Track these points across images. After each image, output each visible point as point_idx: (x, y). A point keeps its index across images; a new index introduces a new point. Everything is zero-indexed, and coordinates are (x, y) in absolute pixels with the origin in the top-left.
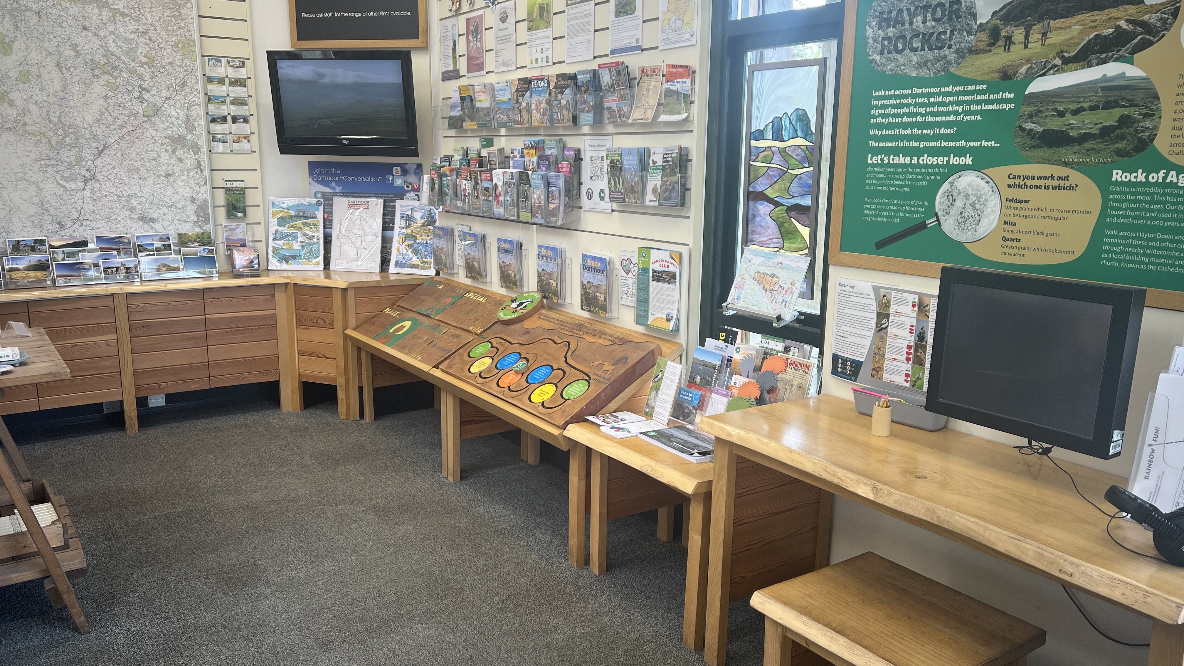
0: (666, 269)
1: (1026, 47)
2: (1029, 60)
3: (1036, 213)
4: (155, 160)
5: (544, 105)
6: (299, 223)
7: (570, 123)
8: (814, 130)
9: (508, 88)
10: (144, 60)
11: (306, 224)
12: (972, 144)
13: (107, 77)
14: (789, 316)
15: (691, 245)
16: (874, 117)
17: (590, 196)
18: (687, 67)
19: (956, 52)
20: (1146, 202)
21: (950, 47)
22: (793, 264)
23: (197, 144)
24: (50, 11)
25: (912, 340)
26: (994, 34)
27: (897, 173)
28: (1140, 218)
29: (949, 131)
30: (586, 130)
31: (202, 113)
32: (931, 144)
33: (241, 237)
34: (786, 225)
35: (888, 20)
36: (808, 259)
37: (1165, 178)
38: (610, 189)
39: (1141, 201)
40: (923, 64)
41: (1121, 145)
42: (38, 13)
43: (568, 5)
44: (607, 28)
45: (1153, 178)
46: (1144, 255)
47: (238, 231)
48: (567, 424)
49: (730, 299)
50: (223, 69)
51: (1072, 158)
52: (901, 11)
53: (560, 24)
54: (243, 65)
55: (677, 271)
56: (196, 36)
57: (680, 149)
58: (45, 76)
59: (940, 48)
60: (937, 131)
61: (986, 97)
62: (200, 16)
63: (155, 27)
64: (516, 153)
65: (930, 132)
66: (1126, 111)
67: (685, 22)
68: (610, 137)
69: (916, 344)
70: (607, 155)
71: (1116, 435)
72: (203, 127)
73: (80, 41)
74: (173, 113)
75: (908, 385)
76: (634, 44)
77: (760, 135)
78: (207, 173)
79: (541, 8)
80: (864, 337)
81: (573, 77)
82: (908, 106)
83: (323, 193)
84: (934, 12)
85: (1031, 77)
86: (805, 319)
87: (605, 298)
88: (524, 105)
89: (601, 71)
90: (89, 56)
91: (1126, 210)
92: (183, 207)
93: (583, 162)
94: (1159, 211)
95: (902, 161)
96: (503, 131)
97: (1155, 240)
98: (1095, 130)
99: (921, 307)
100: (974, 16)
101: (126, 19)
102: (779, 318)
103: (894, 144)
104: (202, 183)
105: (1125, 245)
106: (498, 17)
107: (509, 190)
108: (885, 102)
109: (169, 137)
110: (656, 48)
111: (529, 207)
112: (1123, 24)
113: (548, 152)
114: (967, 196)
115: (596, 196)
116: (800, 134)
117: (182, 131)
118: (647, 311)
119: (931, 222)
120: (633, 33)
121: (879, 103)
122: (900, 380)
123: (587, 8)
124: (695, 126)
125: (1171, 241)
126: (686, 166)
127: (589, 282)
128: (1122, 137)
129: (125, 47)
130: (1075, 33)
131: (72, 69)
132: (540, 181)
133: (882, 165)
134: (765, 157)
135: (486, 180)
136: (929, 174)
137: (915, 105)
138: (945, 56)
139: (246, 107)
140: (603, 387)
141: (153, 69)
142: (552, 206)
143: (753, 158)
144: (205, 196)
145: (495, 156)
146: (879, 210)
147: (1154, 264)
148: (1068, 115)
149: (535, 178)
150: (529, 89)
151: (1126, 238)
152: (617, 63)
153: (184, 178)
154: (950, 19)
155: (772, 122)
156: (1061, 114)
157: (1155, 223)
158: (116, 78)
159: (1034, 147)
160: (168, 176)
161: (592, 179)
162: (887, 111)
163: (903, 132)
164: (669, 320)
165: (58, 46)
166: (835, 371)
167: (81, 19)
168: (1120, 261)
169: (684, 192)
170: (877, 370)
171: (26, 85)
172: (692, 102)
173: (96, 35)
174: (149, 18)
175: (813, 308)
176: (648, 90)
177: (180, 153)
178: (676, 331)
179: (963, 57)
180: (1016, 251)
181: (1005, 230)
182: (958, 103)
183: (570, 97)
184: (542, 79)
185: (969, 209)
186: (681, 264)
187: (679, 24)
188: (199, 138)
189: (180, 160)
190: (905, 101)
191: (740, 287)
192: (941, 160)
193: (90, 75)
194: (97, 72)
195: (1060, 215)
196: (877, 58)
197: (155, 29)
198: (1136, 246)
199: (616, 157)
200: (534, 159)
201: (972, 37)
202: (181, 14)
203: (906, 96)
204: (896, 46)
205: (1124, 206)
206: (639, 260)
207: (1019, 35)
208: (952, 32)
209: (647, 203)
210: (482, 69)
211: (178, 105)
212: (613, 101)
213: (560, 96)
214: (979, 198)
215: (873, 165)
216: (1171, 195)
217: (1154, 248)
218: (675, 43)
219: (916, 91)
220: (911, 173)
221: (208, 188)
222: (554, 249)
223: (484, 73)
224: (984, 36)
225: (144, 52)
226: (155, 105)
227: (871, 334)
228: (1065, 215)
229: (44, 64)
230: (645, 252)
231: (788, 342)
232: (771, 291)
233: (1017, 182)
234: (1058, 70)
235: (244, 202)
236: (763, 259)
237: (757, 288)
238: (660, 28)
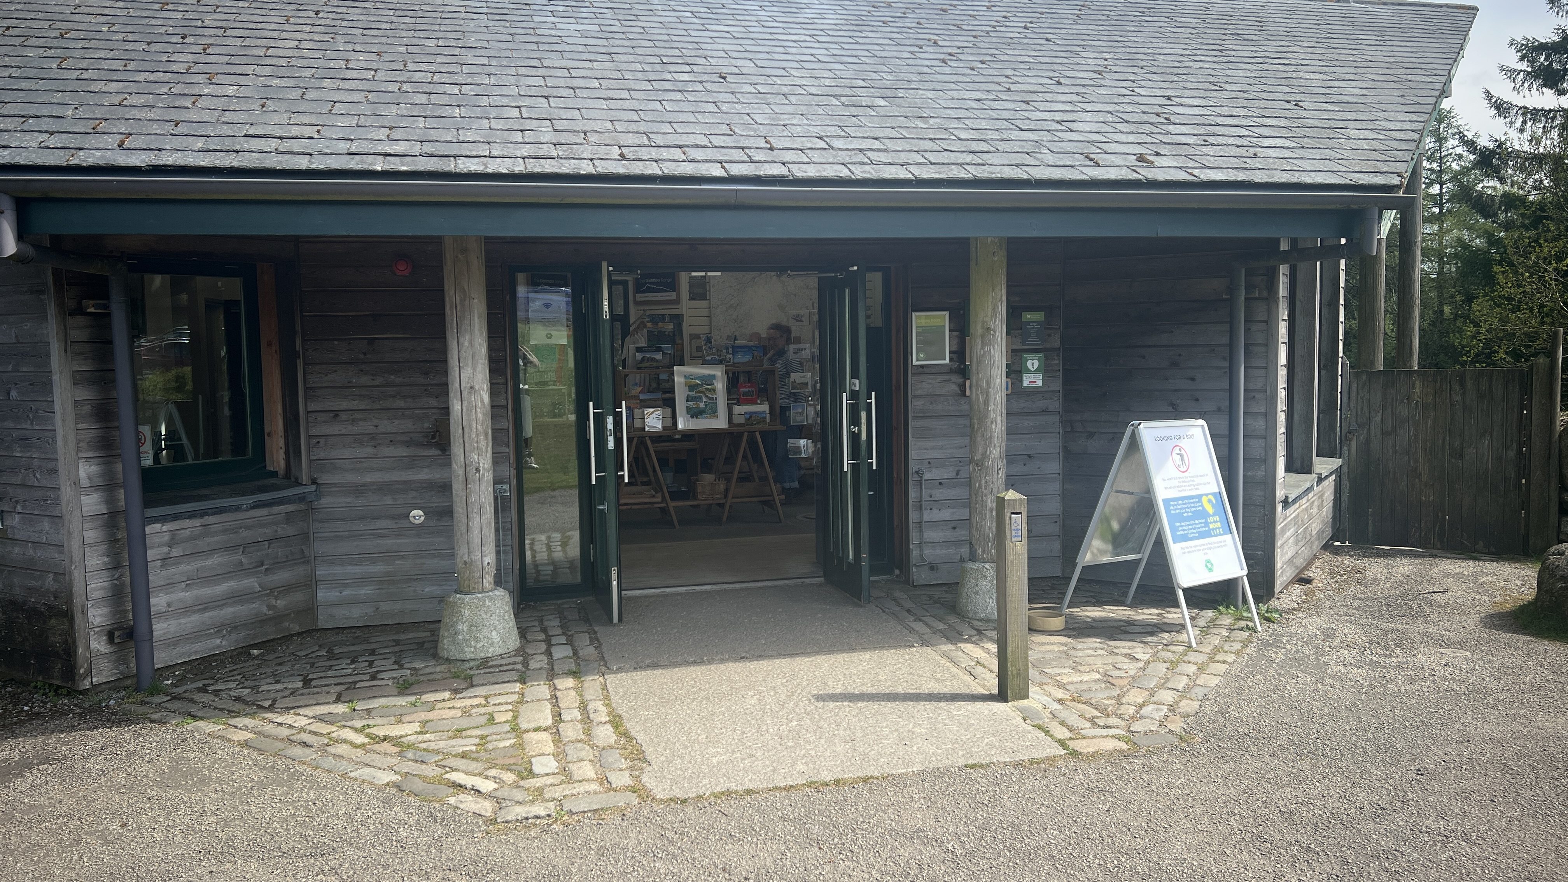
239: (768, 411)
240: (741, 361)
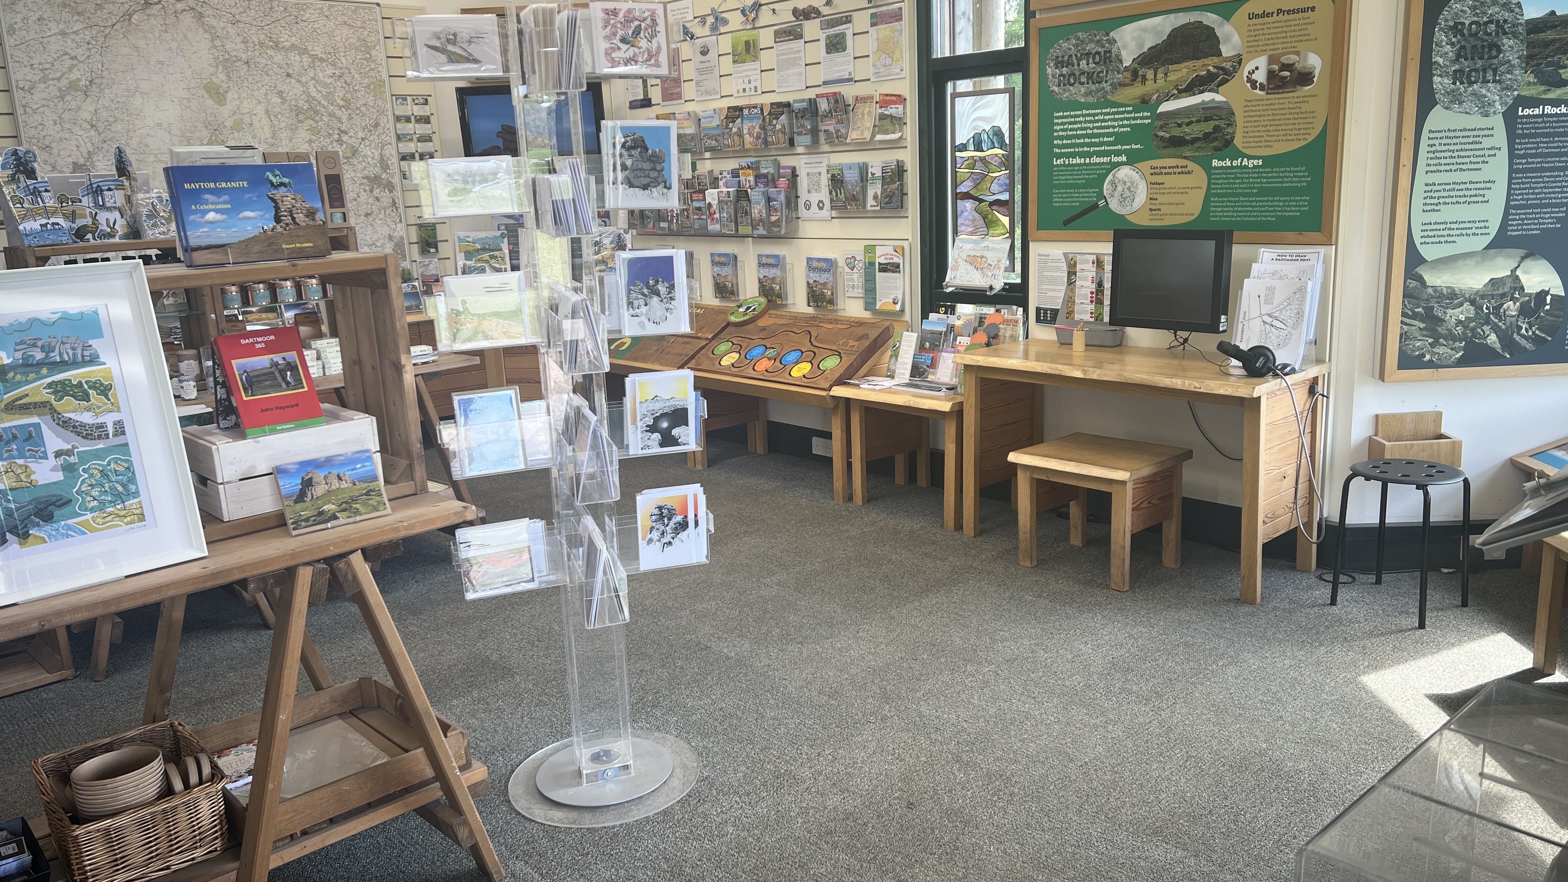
0: (891, 261)
1: (1155, 82)
2: (1158, 91)
3: (1169, 191)
4: (355, 200)
5: (757, 129)
6: (486, 256)
7: (787, 145)
8: (1007, 142)
9: (716, 116)
10: (342, 103)
11: (492, 257)
12: (1126, 147)
13: (310, 122)
14: (998, 286)
15: (910, 239)
16: (1057, 131)
17: (808, 207)
18: (899, 96)
19: (1110, 85)
20: (1232, 178)
21: (1106, 82)
22: (997, 246)
23: (391, 183)
24: (257, 60)
25: (1093, 287)
26: (1135, 73)
27: (1075, 170)
28: (1230, 189)
29: (1109, 139)
30: (800, 150)
31: (394, 152)
32: (1098, 149)
33: (434, 272)
34: (990, 216)
35: (1062, 62)
36: (1010, 241)
37: (1241, 163)
38: (832, 200)
39: (1229, 178)
40: (1089, 93)
41: (1215, 144)
42: (247, 63)
43: (776, 42)
44: (819, 63)
45: (1235, 163)
46: (1234, 211)
47: (431, 266)
48: (831, 386)
49: (947, 279)
50: (409, 107)
51: (1189, 154)
52: (1071, 56)
53: (767, 59)
54: (426, 102)
55: (901, 262)
56: (385, 76)
57: (898, 161)
58: (256, 123)
59: (1100, 83)
60: (1101, 139)
61: (1133, 115)
62: (388, 57)
63: (349, 70)
64: (725, 174)
65: (1097, 140)
66: (1217, 123)
67: (895, 59)
68: (827, 155)
69: (1097, 290)
70: (828, 171)
71: (1223, 318)
72: (396, 165)
73: (285, 88)
74: (369, 153)
75: (1093, 320)
76: (847, 77)
77: (964, 147)
78: (401, 210)
79: (747, 43)
80: (1059, 291)
81: (788, 105)
82: (1080, 122)
83: (506, 225)
84: (1094, 58)
85: (1159, 102)
86: (1009, 288)
87: (832, 293)
88: (735, 130)
89: (818, 100)
90: (293, 103)
91: (1221, 184)
92: (383, 245)
93: (799, 178)
94: (1240, 183)
95: (1078, 161)
96: (707, 155)
97: (1239, 201)
98: (1201, 135)
99: (1099, 264)
100: (1121, 61)
101: (324, 64)
102: (991, 288)
103: (1072, 150)
104: (398, 221)
105: (1223, 207)
106: (698, 50)
107: (725, 207)
108: (1064, 120)
109: (367, 177)
110: (869, 80)
111: (749, 221)
112: (1211, 68)
113: (764, 171)
114: (1125, 183)
115: (814, 207)
116: (996, 145)
117: (378, 170)
118: (875, 299)
119: (1101, 203)
120: (845, 67)
121: (1060, 121)
122: (1087, 317)
123: (799, 45)
124: (908, 143)
125: (1248, 201)
126: (903, 175)
127: (815, 281)
128: (1216, 139)
129: (324, 91)
130: (1184, 74)
131: (279, 116)
132: (760, 197)
133: (1064, 165)
134: (968, 164)
135: (698, 200)
136: (1097, 169)
137: (1085, 122)
138: (1104, 88)
139: (431, 144)
140: (855, 357)
141: (349, 112)
142: (773, 219)
143: (958, 166)
144: (401, 233)
145: (706, 178)
146: (1064, 198)
147: (1240, 217)
148: (1184, 126)
149: (756, 195)
150: (741, 116)
151: (1223, 202)
152: (835, 94)
153: (381, 216)
154: (1105, 62)
155: (973, 137)
156: (1180, 126)
157: (1238, 191)
158: (317, 122)
159: (1164, 147)
160: (367, 215)
161: (809, 192)
162: (1066, 127)
163: (1078, 141)
164: (895, 303)
165: (266, 94)
166: (1038, 320)
167: (285, 66)
168: (1220, 217)
169: (902, 197)
170: (1070, 313)
171: (241, 134)
172: (905, 124)
173: (299, 81)
174: (344, 62)
175: (1015, 279)
176: (863, 114)
177: (376, 192)
178: (902, 310)
179: (1116, 89)
180: (1158, 217)
181: (1151, 204)
182: (1115, 120)
183: (786, 122)
184: (755, 107)
185: (1127, 191)
186: (903, 256)
187: (889, 61)
188: (392, 177)
189: (377, 199)
190: (1078, 119)
191: (955, 269)
192: (1105, 160)
193: (295, 121)
194: (301, 117)
195: (1183, 191)
196: (1056, 89)
197: (350, 73)
198: (1229, 207)
199: (836, 172)
200: (752, 178)
201: (1120, 75)
202: (371, 56)
203: (1079, 116)
204: (1069, 80)
205: (1220, 182)
206: (865, 257)
207: (1150, 74)
208: (1107, 71)
209: (869, 208)
210: (681, 98)
211: (373, 145)
212: (831, 124)
213: (774, 122)
214: (1132, 183)
215: (1057, 166)
216: (1246, 173)
217: (1239, 206)
218: (886, 76)
219: (1085, 112)
220: (1085, 170)
221: (403, 225)
222: (776, 257)
223: (683, 101)
224: (1128, 75)
225: (341, 95)
226: (353, 146)
227: (1064, 288)
228: (1187, 190)
229: (255, 112)
230: (870, 249)
231: (998, 306)
232: (982, 269)
233: (1156, 171)
234: (1177, 97)
235: (436, 238)
236: (973, 245)
237: (970, 268)
238: (871, 64)
239: (374, 444)
240: (222, 236)
